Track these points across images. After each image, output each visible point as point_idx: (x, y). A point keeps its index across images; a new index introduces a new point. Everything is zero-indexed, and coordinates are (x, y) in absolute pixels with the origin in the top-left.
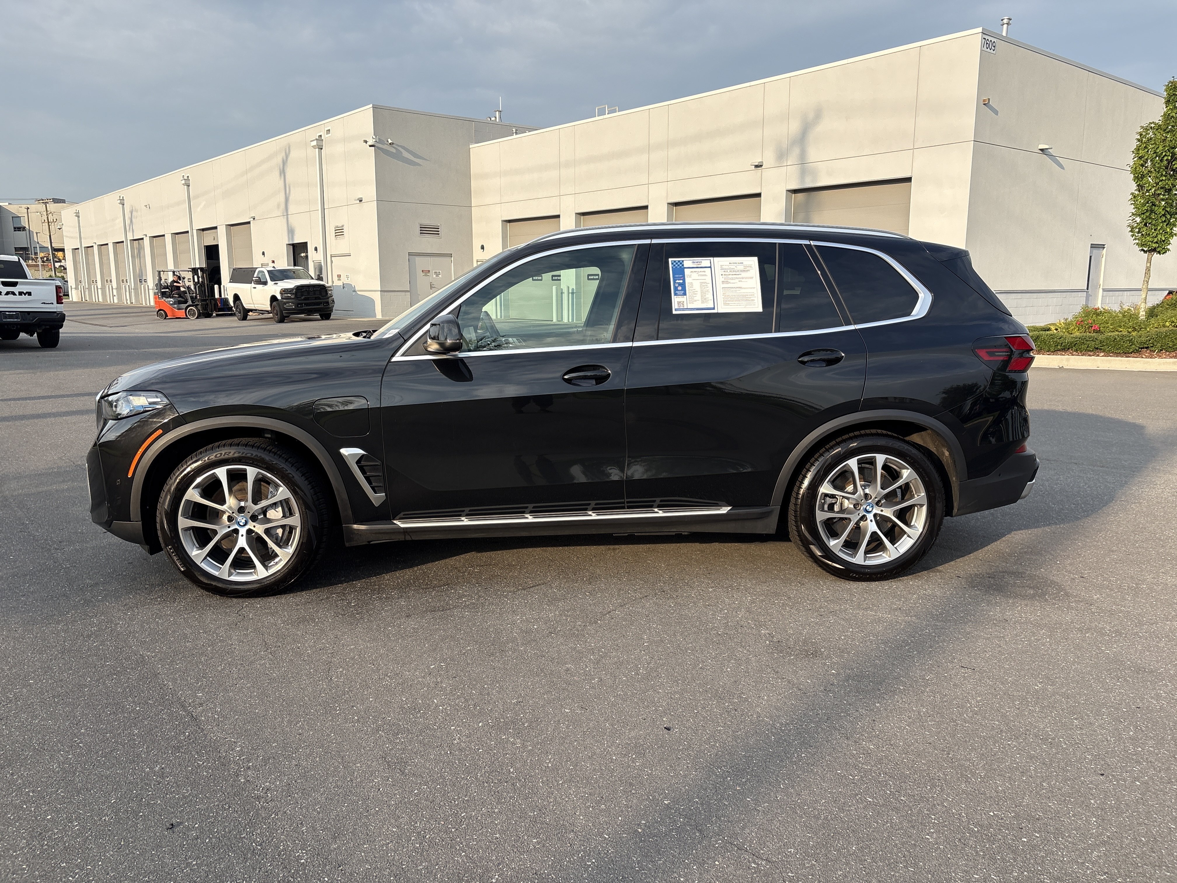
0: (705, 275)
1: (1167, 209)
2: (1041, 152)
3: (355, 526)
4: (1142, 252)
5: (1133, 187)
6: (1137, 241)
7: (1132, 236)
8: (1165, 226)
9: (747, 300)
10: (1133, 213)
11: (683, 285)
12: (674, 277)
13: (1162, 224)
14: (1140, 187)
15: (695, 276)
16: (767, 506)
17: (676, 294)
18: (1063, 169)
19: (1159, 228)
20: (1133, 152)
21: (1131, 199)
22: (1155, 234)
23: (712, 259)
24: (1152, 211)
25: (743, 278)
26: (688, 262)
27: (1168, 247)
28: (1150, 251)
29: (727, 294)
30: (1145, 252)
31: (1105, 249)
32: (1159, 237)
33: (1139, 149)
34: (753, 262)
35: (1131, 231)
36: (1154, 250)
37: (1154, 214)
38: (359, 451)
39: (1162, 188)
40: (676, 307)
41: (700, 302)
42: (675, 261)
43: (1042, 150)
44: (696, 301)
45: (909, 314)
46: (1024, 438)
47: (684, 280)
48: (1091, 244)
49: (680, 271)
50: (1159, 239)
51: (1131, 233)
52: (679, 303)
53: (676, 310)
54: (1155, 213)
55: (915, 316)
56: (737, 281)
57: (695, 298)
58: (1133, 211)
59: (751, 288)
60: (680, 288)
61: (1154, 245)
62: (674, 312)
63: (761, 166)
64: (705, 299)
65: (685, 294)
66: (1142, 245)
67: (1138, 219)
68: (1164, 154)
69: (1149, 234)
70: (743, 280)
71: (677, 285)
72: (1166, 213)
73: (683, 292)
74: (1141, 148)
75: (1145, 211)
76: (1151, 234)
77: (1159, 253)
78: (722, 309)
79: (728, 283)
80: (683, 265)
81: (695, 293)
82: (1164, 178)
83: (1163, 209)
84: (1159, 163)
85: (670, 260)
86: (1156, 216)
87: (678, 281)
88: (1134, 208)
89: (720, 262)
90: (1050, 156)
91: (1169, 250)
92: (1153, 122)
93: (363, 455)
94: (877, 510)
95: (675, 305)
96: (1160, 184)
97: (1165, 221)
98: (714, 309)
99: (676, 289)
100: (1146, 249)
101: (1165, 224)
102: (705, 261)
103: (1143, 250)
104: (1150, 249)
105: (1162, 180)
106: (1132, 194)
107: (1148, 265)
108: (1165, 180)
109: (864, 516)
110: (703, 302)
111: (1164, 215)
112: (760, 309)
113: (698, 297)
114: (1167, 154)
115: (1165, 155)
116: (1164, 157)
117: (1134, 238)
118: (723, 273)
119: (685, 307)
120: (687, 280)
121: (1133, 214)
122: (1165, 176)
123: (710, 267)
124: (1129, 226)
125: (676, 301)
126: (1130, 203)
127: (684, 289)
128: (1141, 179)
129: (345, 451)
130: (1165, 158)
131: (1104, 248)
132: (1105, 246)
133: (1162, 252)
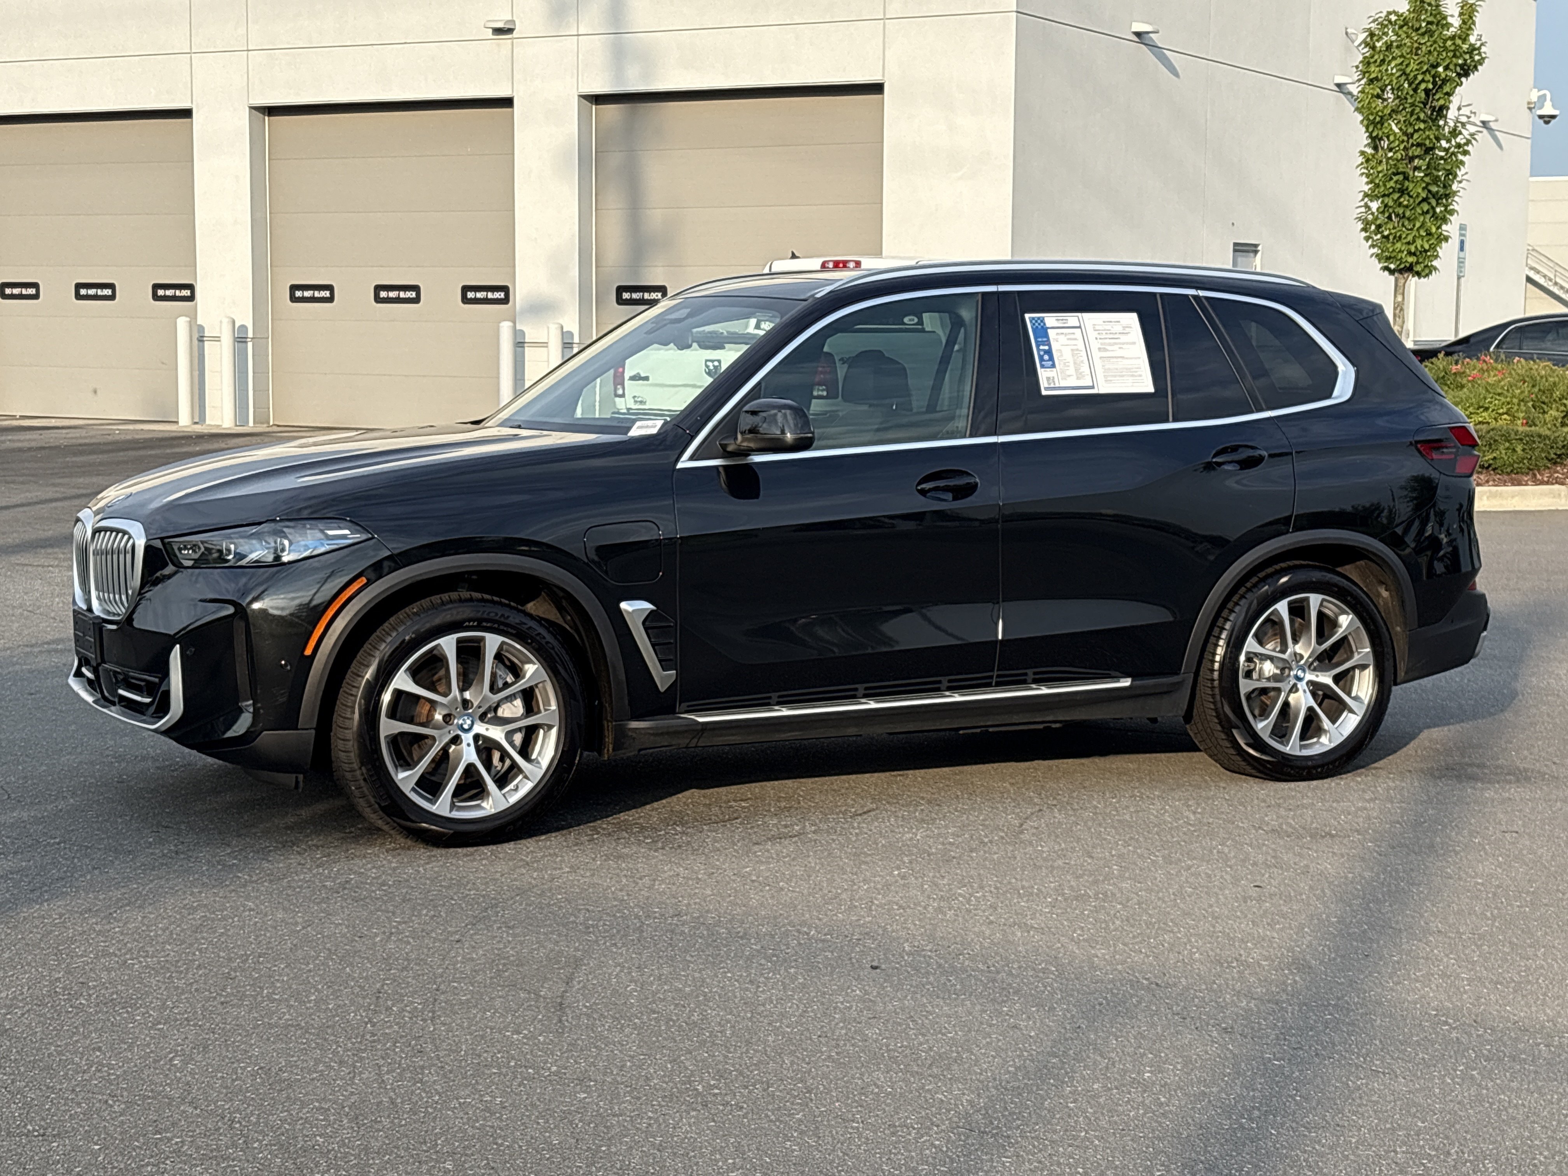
0: (1076, 339)
1: (1430, 188)
2: (1136, 39)
3: (634, 724)
4: (1386, 273)
5: (1362, 139)
6: (1376, 250)
7: (1367, 239)
8: (1427, 220)
9: (1133, 376)
10: (1365, 193)
11: (1049, 352)
12: (1036, 342)
13: (1422, 219)
14: (1375, 141)
15: (1063, 339)
16: (1177, 674)
17: (1042, 366)
18: (1177, 75)
19: (1418, 225)
20: (1357, 67)
21: (1362, 164)
22: (1410, 238)
23: (1079, 314)
24: (1403, 191)
25: (1123, 344)
26: (1051, 319)
27: (1435, 263)
28: (1401, 271)
29: (1107, 367)
30: (1392, 272)
31: (1259, 255)
32: (1419, 242)
33: (1369, 63)
34: (1131, 320)
35: (1364, 230)
36: (1410, 269)
37: (1407, 198)
38: (647, 606)
39: (1419, 145)
40: (1047, 386)
41: (1075, 377)
42: (1033, 318)
43: (1138, 34)
44: (1069, 376)
45: (1329, 396)
46: (1475, 571)
47: (1049, 345)
48: (1235, 244)
49: (1042, 332)
50: (1419, 247)
51: (1364, 234)
52: (1048, 379)
53: (1046, 389)
54: (1408, 194)
55: (1336, 398)
56: (1116, 347)
57: (1068, 373)
58: (1366, 188)
59: (1136, 358)
60: (1046, 357)
61: (1411, 259)
62: (1044, 393)
63: (510, 31)
64: (1081, 373)
65: (1053, 366)
66: (1388, 259)
67: (1375, 205)
68: (1420, 77)
69: (1400, 237)
70: (1124, 346)
71: (1042, 353)
72: (1430, 196)
73: (1051, 363)
74: (1372, 60)
75: (1391, 190)
76: (1404, 236)
77: (1418, 274)
78: (1104, 388)
79: (1106, 350)
80: (1045, 324)
81: (1066, 364)
82: (1422, 126)
83: (1424, 189)
84: (1412, 96)
85: (1027, 316)
86: (1412, 200)
87: (1042, 347)
88: (1367, 183)
89: (1092, 320)
90: (1152, 46)
91: (1435, 269)
92: (1394, 12)
93: (652, 611)
94: (1310, 676)
95: (1043, 384)
96: (1416, 136)
97: (1427, 212)
98: (1093, 387)
99: (1041, 359)
100: (1392, 266)
101: (1428, 216)
102: (1072, 318)
103: (1386, 268)
104: (1402, 266)
105: (1420, 129)
106: (1362, 153)
107: (1399, 299)
108: (1424, 130)
109: (1295, 685)
110: (1078, 378)
111: (1424, 200)
112: (1150, 389)
113: (1071, 371)
114: (1426, 79)
115: (1423, 81)
116: (1419, 83)
117: (1370, 242)
118: (1098, 337)
119: (1057, 385)
120: (1055, 347)
121: (1366, 195)
122: (1424, 122)
123: (1080, 327)
124: (1359, 219)
125: (1043, 375)
126: (1359, 172)
127: (1051, 358)
128: (1379, 126)
129: (625, 606)
130: (1423, 86)
131: (1256, 252)
132: (1260, 248)
133: (1423, 274)
